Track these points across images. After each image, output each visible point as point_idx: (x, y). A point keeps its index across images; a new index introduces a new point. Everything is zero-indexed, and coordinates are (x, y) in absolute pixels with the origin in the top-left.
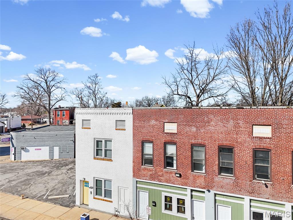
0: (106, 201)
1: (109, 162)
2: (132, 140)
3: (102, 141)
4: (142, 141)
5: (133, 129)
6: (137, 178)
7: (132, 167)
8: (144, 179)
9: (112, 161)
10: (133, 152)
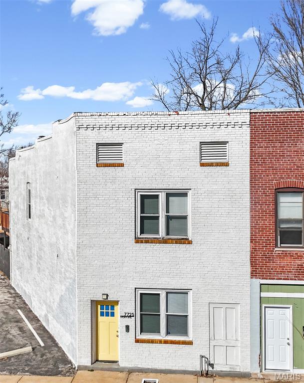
0: (173, 342)
1: (182, 246)
2: (248, 187)
3: (158, 195)
4: (276, 189)
5: (251, 160)
6: (262, 279)
7: (249, 253)
8: (281, 279)
9: (190, 242)
10: (252, 217)
